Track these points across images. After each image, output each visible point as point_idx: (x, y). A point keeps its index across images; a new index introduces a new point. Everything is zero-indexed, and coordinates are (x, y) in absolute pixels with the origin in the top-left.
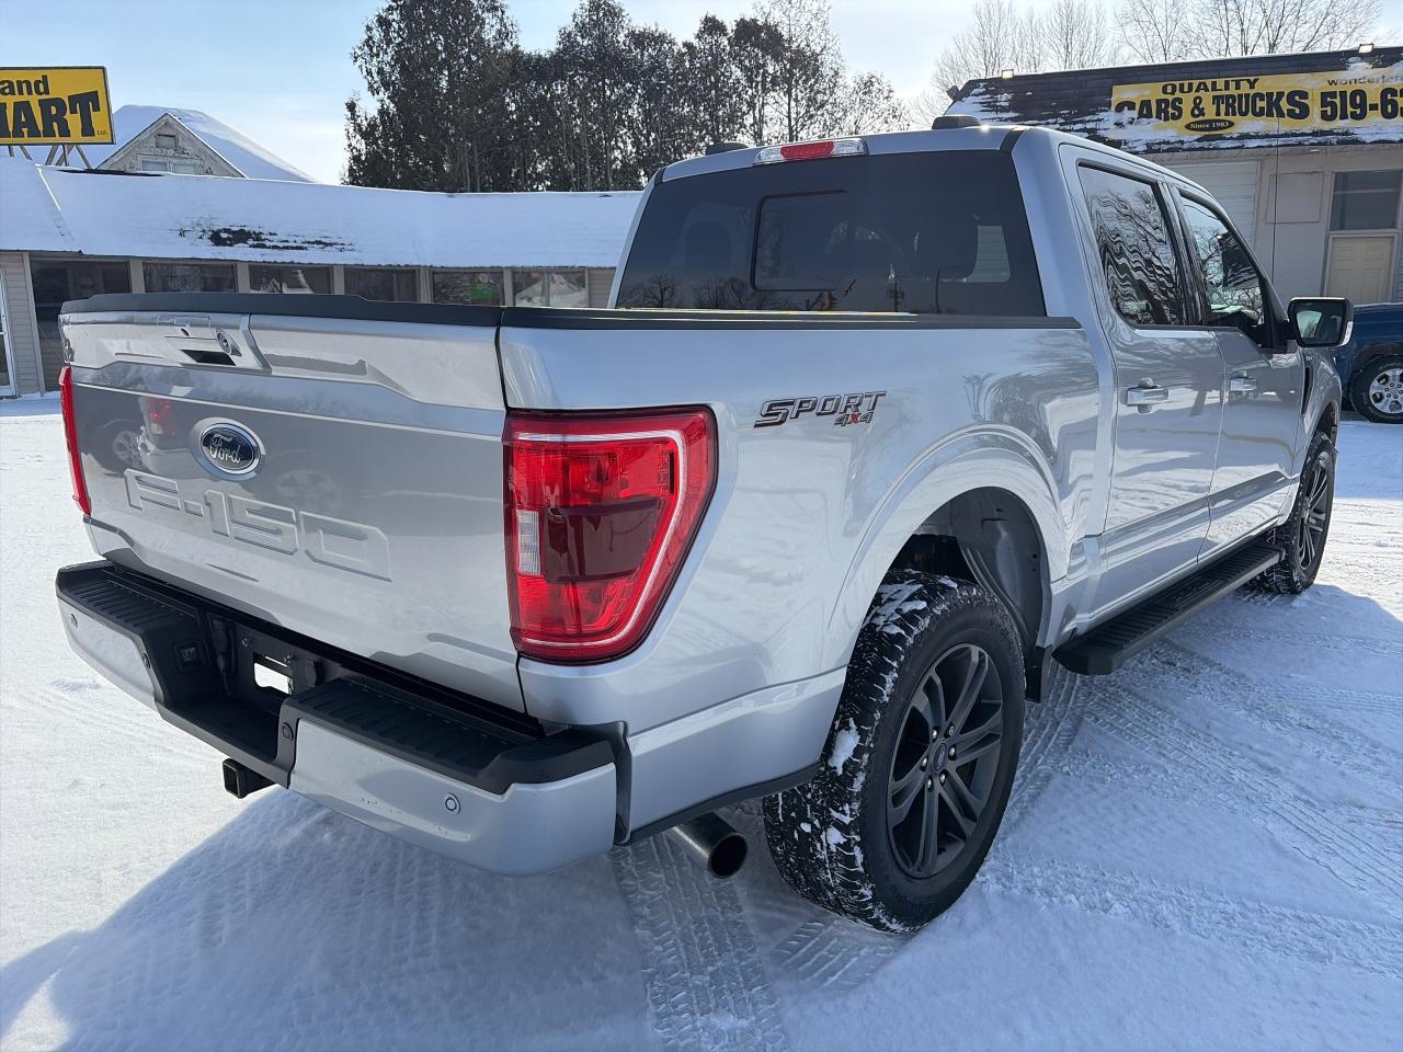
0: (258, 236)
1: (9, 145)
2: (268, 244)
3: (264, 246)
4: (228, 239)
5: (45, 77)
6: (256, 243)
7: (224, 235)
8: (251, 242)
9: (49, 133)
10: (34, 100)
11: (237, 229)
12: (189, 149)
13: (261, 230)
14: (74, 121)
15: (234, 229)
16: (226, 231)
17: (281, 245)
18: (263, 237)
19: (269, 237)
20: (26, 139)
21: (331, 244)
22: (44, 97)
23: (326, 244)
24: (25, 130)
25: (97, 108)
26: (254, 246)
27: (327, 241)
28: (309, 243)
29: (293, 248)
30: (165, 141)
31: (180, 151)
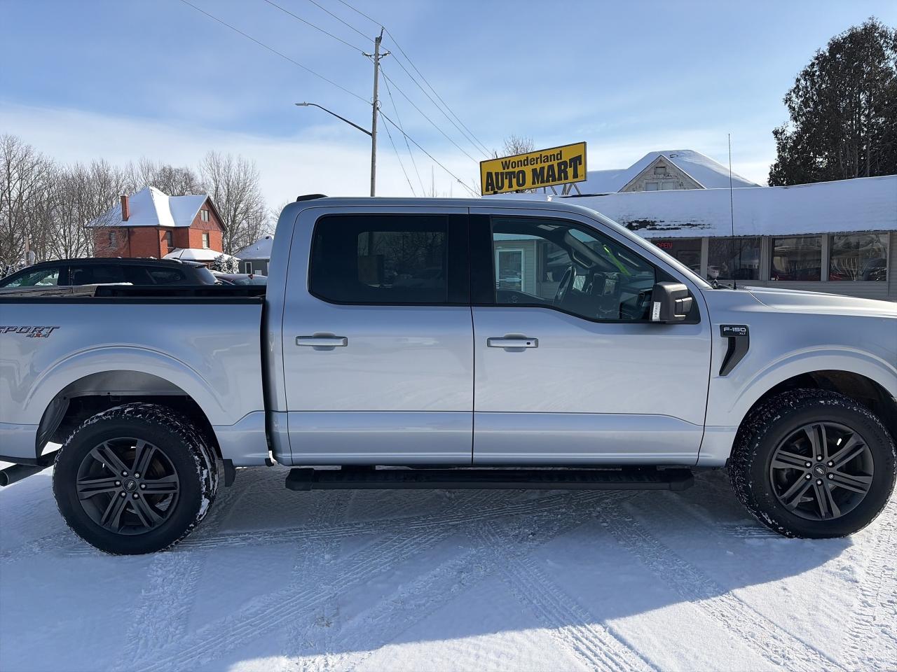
0: (653, 223)
1: (544, 187)
2: (658, 227)
3: (656, 229)
4: (636, 226)
5: (561, 151)
6: (651, 227)
7: (634, 224)
8: (648, 227)
9: (560, 179)
10: (555, 163)
11: (642, 220)
12: (672, 173)
13: (656, 220)
14: (570, 171)
15: (640, 220)
16: (636, 222)
17: (665, 227)
18: (656, 224)
19: (660, 224)
20: (551, 183)
21: (696, 225)
22: (560, 161)
23: (693, 225)
24: (551, 179)
25: (580, 164)
26: (650, 229)
27: (694, 223)
28: (683, 225)
29: (672, 229)
30: (660, 170)
31: (667, 175)
